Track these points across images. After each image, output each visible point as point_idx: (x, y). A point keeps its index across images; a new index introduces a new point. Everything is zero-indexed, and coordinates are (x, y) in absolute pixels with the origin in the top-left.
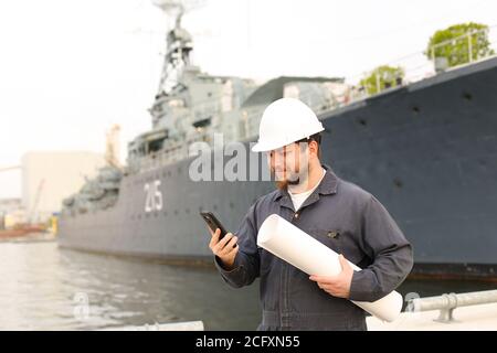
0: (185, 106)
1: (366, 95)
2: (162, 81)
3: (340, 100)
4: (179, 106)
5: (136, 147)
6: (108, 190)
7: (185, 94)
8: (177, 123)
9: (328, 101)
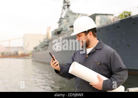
0: (68, 21)
1: (119, 19)
2: (62, 14)
3: (112, 20)
4: (66, 22)
5: (53, 33)
7: (68, 18)
8: (65, 26)
9: (108, 21)
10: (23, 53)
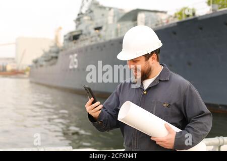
0: (91, 20)
1: (177, 20)
2: (81, 7)
3: (164, 21)
4: (88, 20)
5: (67, 38)
6: (53, 57)
7: (91, 14)
8: (87, 27)
9: (158, 21)
10: (15, 68)
